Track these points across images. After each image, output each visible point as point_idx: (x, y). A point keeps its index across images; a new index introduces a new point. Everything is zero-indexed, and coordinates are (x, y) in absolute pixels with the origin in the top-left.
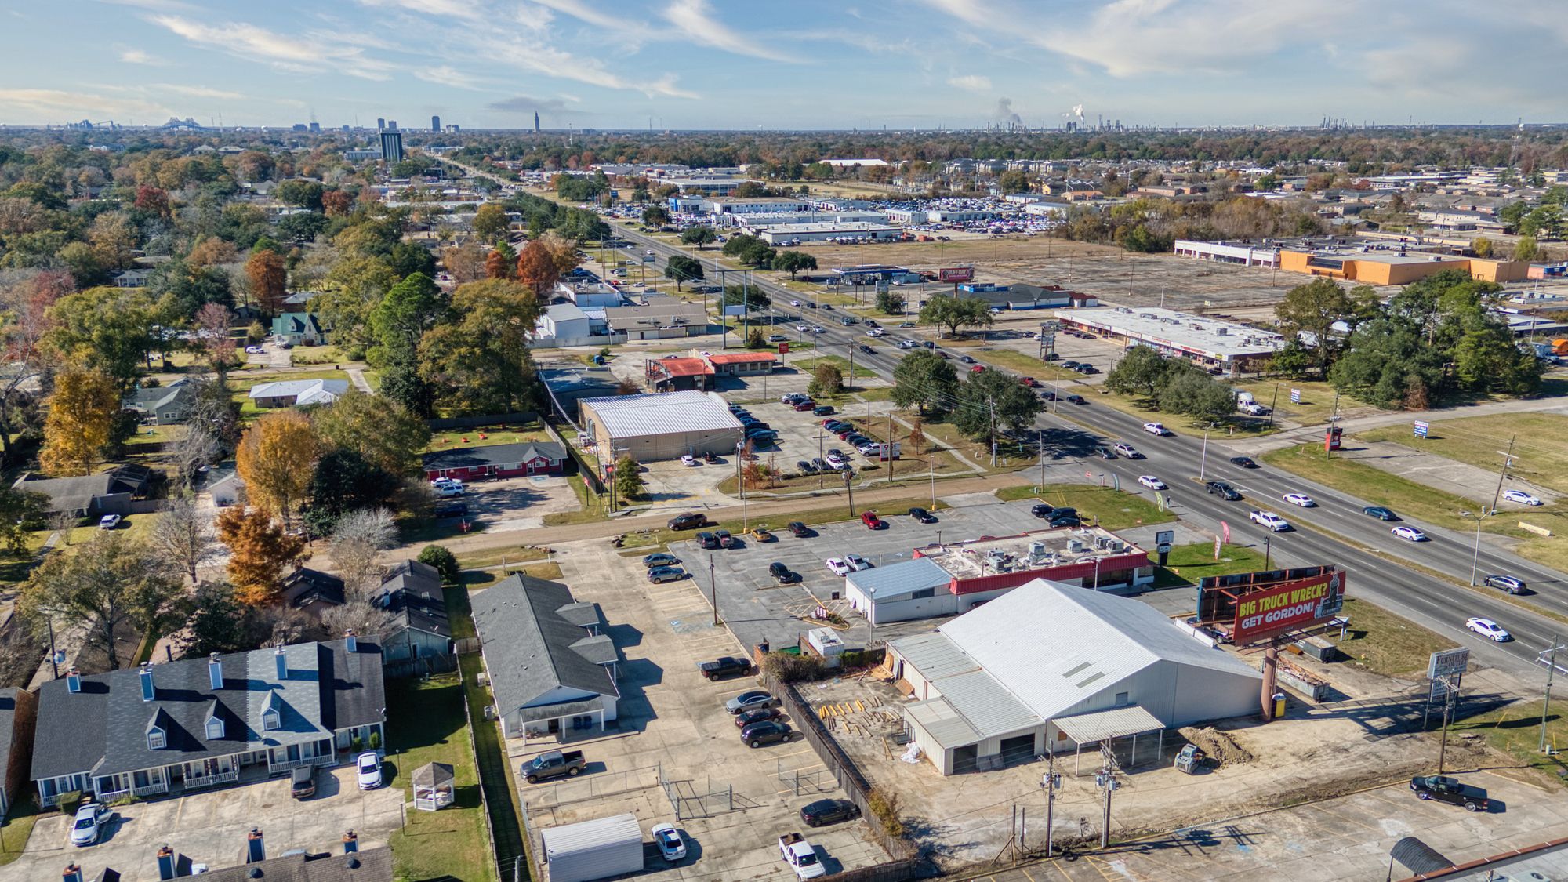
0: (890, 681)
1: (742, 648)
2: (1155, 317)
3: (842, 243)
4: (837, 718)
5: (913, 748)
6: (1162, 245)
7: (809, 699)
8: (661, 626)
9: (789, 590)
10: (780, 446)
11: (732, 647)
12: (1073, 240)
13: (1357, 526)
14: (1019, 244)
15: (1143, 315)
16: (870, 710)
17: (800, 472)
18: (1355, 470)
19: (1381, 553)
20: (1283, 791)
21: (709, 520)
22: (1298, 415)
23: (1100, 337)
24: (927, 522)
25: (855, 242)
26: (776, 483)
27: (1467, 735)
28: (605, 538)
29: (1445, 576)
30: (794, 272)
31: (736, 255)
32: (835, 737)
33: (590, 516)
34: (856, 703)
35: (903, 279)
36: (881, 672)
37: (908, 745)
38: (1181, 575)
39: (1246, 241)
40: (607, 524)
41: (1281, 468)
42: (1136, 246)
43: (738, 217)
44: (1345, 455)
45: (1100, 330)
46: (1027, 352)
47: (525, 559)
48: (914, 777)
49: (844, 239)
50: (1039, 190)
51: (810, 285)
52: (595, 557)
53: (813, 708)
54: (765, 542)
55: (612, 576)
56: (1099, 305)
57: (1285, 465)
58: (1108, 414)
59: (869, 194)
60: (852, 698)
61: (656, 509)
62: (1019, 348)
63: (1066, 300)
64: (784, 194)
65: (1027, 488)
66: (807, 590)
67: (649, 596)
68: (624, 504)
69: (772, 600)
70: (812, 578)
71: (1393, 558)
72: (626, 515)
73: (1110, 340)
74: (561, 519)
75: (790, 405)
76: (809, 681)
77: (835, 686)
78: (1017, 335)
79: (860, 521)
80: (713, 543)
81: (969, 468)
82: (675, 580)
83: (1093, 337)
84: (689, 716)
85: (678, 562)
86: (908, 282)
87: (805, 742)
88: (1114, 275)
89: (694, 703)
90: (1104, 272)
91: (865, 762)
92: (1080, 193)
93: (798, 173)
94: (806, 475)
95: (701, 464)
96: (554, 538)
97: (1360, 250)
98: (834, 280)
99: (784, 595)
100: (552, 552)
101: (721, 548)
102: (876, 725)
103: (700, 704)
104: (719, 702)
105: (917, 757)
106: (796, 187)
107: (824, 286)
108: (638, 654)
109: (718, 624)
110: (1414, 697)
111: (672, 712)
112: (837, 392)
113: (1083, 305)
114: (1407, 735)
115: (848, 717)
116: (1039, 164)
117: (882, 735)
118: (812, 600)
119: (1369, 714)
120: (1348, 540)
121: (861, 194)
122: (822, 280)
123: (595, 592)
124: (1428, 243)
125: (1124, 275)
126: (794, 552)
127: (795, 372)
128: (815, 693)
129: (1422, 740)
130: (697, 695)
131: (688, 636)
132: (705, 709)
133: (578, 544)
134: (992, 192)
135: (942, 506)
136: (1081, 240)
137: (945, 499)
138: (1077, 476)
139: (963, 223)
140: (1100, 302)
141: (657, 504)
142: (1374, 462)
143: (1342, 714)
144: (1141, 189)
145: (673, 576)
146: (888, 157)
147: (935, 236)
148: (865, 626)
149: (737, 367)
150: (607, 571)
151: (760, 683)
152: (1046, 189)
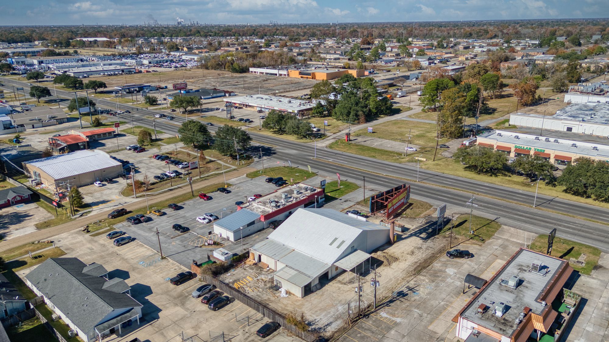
0: (255, 264)
1: (182, 267)
2: (262, 98)
3: (109, 75)
4: (244, 287)
5: (283, 290)
6: (245, 70)
7: (227, 281)
8: (135, 266)
9: (186, 235)
10: (139, 170)
11: (177, 268)
12: (209, 69)
13: (373, 167)
14: (188, 72)
15: (258, 98)
16: (255, 279)
17: (156, 181)
18: (359, 147)
19: (386, 175)
20: (413, 268)
21: (128, 210)
22: (330, 130)
23: (244, 108)
24: (227, 193)
25: (115, 75)
26: (149, 188)
27: (449, 233)
28: (78, 229)
29: (409, 180)
30: (96, 90)
31: (61, 84)
32: (248, 295)
33: (61, 220)
34: (248, 277)
35: (149, 89)
36: (250, 261)
37: (280, 290)
38: (332, 196)
39: (274, 67)
40: (74, 222)
41: (337, 150)
42: (235, 71)
43: (51, 66)
44: (353, 142)
45: (244, 105)
46: (220, 116)
47: (38, 249)
48: (290, 302)
49: (109, 73)
50: (182, 50)
51: (105, 95)
52: (78, 240)
53: (231, 285)
54: (161, 216)
55: (93, 247)
56: (236, 95)
57: (337, 149)
58: (267, 138)
59: (109, 53)
60: (244, 276)
61: (96, 211)
62: (216, 115)
63: (223, 94)
64: (66, 54)
65: (257, 172)
66: (195, 233)
67: (119, 253)
68: (77, 211)
69: (182, 241)
70: (194, 227)
71: (390, 176)
72: (81, 216)
73: (249, 109)
74: (46, 224)
75: (132, 151)
76: (221, 274)
77: (234, 273)
78: (212, 110)
79: (198, 198)
80: (137, 221)
81: (229, 167)
82: (128, 242)
83: (242, 108)
84: (176, 305)
85: (124, 233)
86: (151, 91)
87: (236, 302)
88: (233, 83)
89: (175, 298)
90: (229, 82)
91: (267, 302)
92: (200, 51)
93: (68, 45)
94: (161, 182)
95: (106, 185)
96: (49, 235)
97: (313, 68)
98: (117, 92)
99: (186, 238)
100: (52, 242)
101: (142, 222)
102: (262, 285)
103: (178, 297)
104: (187, 294)
105: (286, 294)
106: (71, 51)
107: (114, 94)
108: (133, 282)
109: (163, 258)
110: (426, 223)
111: (167, 305)
112: (151, 142)
113: (230, 95)
114: (433, 238)
115: (249, 285)
116: (177, 39)
117: (267, 289)
118: (200, 237)
119: (418, 233)
120: (374, 172)
121: (105, 53)
122: (111, 92)
123: (89, 257)
124: (331, 65)
125: (237, 82)
126: (177, 217)
127: (124, 135)
128: (228, 277)
129: (438, 238)
130: (175, 294)
131: (152, 267)
132: (182, 300)
133: (64, 235)
134: (163, 50)
135: (229, 185)
136: (212, 69)
137: (229, 182)
138: (271, 164)
139: (159, 64)
140: (236, 94)
141: (94, 208)
142: (363, 143)
143: (411, 235)
144: (222, 48)
145: (127, 241)
146: (108, 37)
147: (149, 70)
148: (230, 243)
149: (96, 136)
150: (89, 246)
151: (200, 280)
152: (185, 49)
